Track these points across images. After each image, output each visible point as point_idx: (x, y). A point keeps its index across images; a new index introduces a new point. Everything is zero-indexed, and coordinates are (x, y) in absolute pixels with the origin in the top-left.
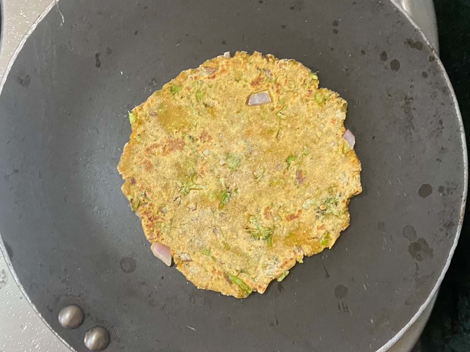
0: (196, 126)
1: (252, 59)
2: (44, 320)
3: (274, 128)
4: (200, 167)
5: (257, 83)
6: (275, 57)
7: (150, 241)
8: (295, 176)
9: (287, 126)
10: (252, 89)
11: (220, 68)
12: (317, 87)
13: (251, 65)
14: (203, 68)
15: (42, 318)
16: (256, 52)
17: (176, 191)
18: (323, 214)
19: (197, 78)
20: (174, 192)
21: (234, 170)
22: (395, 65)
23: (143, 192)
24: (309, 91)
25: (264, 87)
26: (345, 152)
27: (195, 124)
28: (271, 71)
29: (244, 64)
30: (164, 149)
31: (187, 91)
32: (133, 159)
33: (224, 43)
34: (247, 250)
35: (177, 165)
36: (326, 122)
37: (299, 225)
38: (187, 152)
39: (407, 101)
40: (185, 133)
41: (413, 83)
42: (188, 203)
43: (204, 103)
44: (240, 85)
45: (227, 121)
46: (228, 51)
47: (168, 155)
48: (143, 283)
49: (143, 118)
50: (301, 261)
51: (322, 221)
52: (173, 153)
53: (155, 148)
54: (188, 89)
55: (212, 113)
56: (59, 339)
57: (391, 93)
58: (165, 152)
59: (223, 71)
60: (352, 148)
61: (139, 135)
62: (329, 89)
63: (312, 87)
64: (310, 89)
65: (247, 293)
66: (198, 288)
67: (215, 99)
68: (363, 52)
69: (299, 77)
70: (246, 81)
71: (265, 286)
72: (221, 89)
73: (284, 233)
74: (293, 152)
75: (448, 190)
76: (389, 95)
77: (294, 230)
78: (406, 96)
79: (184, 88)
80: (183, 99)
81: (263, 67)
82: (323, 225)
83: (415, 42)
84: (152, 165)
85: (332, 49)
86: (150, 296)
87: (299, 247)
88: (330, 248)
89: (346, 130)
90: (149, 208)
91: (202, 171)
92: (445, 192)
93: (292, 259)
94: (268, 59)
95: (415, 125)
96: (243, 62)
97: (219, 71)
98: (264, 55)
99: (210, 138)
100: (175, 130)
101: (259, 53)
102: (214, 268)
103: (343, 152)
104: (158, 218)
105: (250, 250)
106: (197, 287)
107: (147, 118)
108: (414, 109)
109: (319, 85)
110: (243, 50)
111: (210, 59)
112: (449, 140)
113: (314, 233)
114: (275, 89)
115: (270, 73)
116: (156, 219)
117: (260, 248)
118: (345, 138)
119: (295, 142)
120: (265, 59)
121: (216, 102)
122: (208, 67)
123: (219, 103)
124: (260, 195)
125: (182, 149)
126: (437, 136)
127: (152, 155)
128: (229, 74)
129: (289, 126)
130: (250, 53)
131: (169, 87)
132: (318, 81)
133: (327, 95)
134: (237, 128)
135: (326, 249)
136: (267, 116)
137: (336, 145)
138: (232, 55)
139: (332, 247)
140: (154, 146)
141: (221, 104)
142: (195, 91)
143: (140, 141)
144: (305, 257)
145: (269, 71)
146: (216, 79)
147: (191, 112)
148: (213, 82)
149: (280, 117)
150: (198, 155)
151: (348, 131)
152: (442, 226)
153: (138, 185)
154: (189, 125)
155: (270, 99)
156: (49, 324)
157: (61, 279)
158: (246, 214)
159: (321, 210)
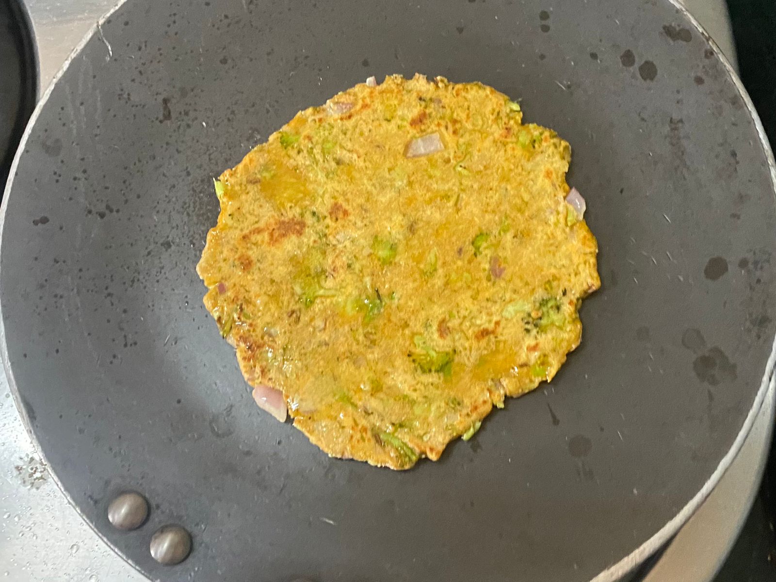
0: (322, 197)
1: (411, 84)
2: (84, 517)
3: (450, 190)
4: (330, 261)
5: (421, 121)
6: (449, 81)
7: (250, 383)
8: (487, 266)
9: (472, 187)
10: (413, 132)
11: (360, 103)
12: (520, 121)
13: (409, 94)
14: (332, 105)
15: (82, 515)
16: (417, 75)
17: (293, 300)
18: (536, 326)
19: (323, 120)
20: (289, 303)
21: (387, 263)
22: (649, 71)
23: (238, 305)
24: (507, 129)
25: (433, 127)
26: (569, 224)
27: (321, 193)
28: (443, 101)
29: (398, 92)
30: (271, 235)
31: (306, 141)
32: (222, 252)
33: (366, 63)
34: (409, 390)
35: (293, 260)
36: (537, 177)
37: (496, 346)
38: (310, 238)
39: (673, 126)
40: (306, 207)
41: (680, 97)
42: (312, 319)
43: (334, 159)
44: (392, 127)
45: (373, 185)
46: (372, 76)
47: (277, 245)
48: (248, 453)
49: (237, 188)
50: (501, 405)
51: (536, 338)
52: (286, 240)
53: (256, 234)
54: (309, 138)
55: (349, 173)
56: (110, 547)
57: (646, 117)
58: (274, 240)
59: (365, 106)
60: (581, 217)
61: (230, 215)
62: (539, 125)
63: (512, 122)
64: (509, 126)
65: (410, 459)
66: (330, 455)
67: (352, 151)
68: (594, 56)
69: (489, 108)
70: (403, 119)
71: (441, 448)
72: (362, 134)
73: (472, 360)
74: (484, 228)
75: (756, 263)
76: (643, 119)
77: (487, 355)
78: (671, 119)
79: (302, 137)
80: (301, 154)
81: (428, 97)
82: (537, 345)
83: (678, 29)
84: (252, 261)
85: (542, 57)
86: (259, 472)
87: (498, 383)
88: (549, 381)
89: (571, 188)
90: (249, 331)
91: (335, 267)
92: (751, 266)
93: (485, 402)
94: (436, 83)
95: (688, 163)
96: (396, 91)
97: (358, 107)
98: (430, 79)
99: (346, 213)
100: (289, 205)
101: (421, 76)
102: (355, 421)
103: (567, 225)
104: (264, 345)
105: (415, 390)
106: (327, 454)
107: (244, 188)
108: (687, 137)
109: (522, 120)
110: (396, 73)
111: (344, 90)
112: (750, 181)
113: (523, 357)
114: (451, 129)
115: (441, 105)
116: (259, 347)
117: (431, 387)
118: (569, 202)
119: (486, 211)
120: (432, 83)
121: (355, 156)
122: (340, 103)
123: (359, 157)
124: (430, 299)
125: (300, 233)
126: (730, 176)
127: (253, 246)
128: (375, 111)
129: (476, 186)
130: (408, 76)
131: (278, 138)
132: (521, 113)
133: (536, 133)
134: (389, 195)
135: (543, 383)
136: (438, 173)
137: (555, 213)
138: (379, 82)
139: (553, 379)
140: (254, 231)
141: (362, 159)
142: (320, 141)
143: (233, 224)
144: (507, 399)
145: (440, 101)
146: (353, 120)
147: (314, 175)
148: (349, 124)
149: (460, 173)
150: (328, 243)
151: (573, 190)
152: (748, 324)
153: (230, 294)
154: (311, 195)
155: (442, 145)
156: (92, 523)
157: (114, 452)
158: (407, 332)
159: (533, 318)
